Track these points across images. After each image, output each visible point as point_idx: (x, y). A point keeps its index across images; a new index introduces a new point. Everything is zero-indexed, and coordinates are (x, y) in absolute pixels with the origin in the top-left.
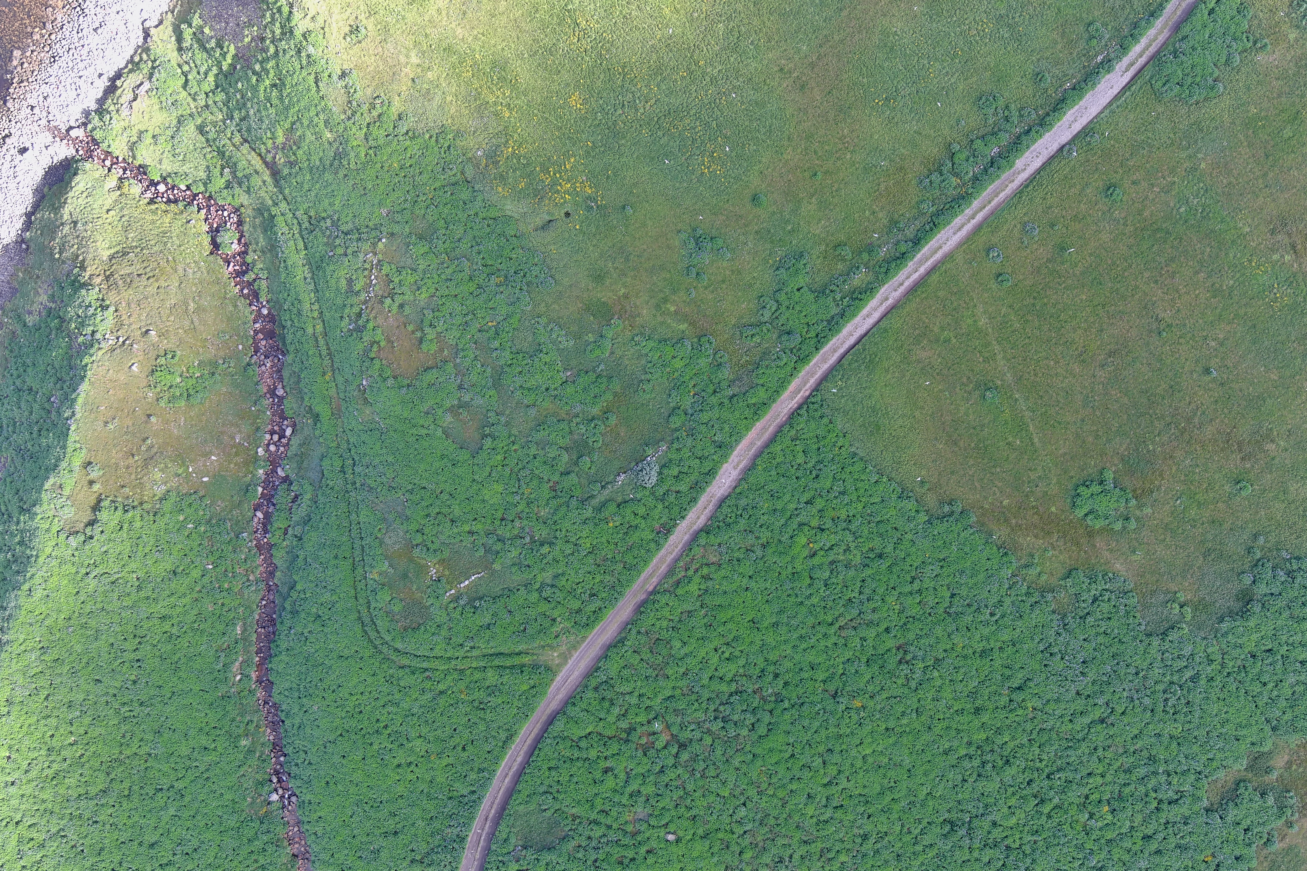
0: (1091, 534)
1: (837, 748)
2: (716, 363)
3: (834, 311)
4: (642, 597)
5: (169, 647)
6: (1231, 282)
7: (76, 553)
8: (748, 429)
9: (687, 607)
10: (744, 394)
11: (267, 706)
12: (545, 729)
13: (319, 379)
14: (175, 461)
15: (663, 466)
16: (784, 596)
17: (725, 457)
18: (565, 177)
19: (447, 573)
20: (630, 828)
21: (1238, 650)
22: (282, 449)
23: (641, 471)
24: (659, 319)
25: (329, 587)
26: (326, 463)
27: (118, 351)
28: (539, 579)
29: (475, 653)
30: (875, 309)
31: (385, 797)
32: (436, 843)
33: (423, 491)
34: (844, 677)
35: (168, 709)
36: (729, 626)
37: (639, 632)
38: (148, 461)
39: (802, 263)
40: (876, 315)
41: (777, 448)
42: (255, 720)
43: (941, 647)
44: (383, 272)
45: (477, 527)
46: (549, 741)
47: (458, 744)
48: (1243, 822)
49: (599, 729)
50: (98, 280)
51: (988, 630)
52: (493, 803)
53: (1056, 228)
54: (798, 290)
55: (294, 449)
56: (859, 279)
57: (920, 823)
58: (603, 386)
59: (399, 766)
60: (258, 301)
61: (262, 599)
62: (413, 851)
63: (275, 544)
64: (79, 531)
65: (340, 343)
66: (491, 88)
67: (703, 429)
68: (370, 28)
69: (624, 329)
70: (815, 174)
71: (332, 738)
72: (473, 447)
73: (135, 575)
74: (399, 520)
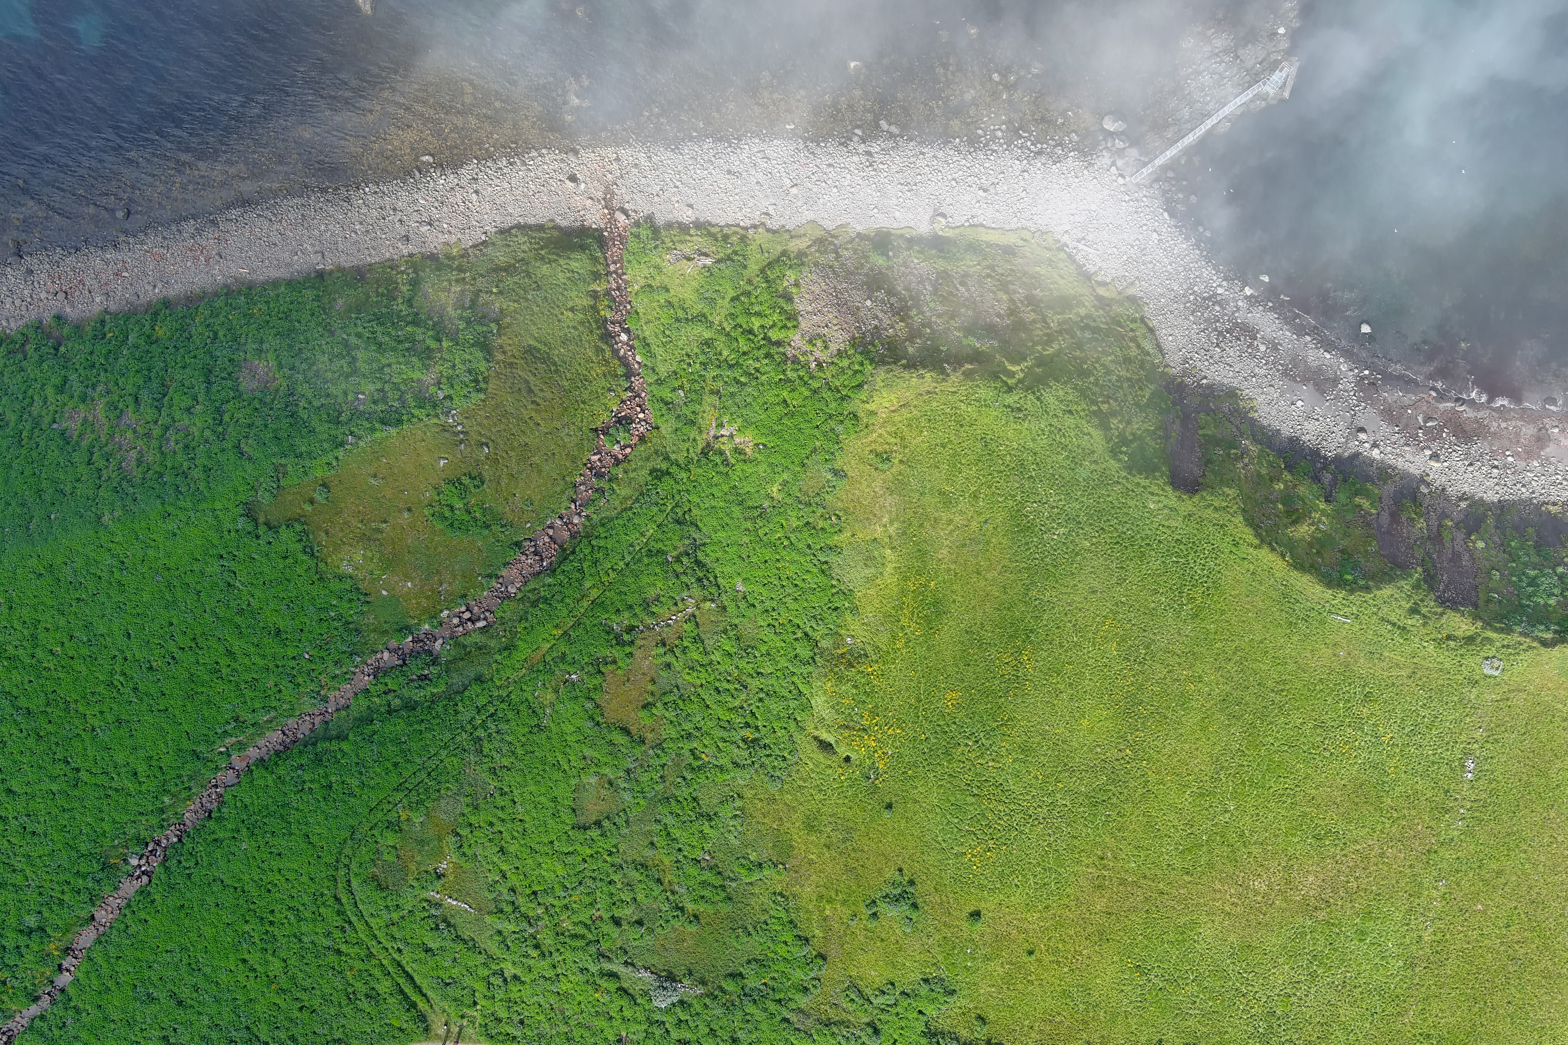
2: (805, 985)
5: (206, 677)
7: (233, 534)
10: (796, 1028)
11: (214, 789)
13: (548, 627)
14: (382, 561)
15: (682, 1002)
18: (880, 736)
19: (452, 879)
23: (665, 989)
24: (811, 908)
25: (363, 778)
26: (476, 688)
27: (447, 435)
28: (503, 966)
29: (396, 956)
31: (208, 970)
33: (510, 804)
35: (149, 718)
38: (365, 539)
39: (945, 998)
42: (194, 790)
44: (685, 626)
45: (512, 877)
47: (302, 1001)
50: (500, 357)
54: (920, 1012)
55: (469, 641)
58: (717, 898)
59: (244, 961)
60: (581, 506)
61: (310, 714)
62: (175, 1030)
63: (368, 693)
64: (255, 521)
65: (595, 625)
66: (913, 614)
67: (739, 1015)
68: (894, 470)
69: (781, 882)
70: (1031, 953)
71: (228, 882)
72: (582, 820)
73: (251, 599)
74: (468, 800)
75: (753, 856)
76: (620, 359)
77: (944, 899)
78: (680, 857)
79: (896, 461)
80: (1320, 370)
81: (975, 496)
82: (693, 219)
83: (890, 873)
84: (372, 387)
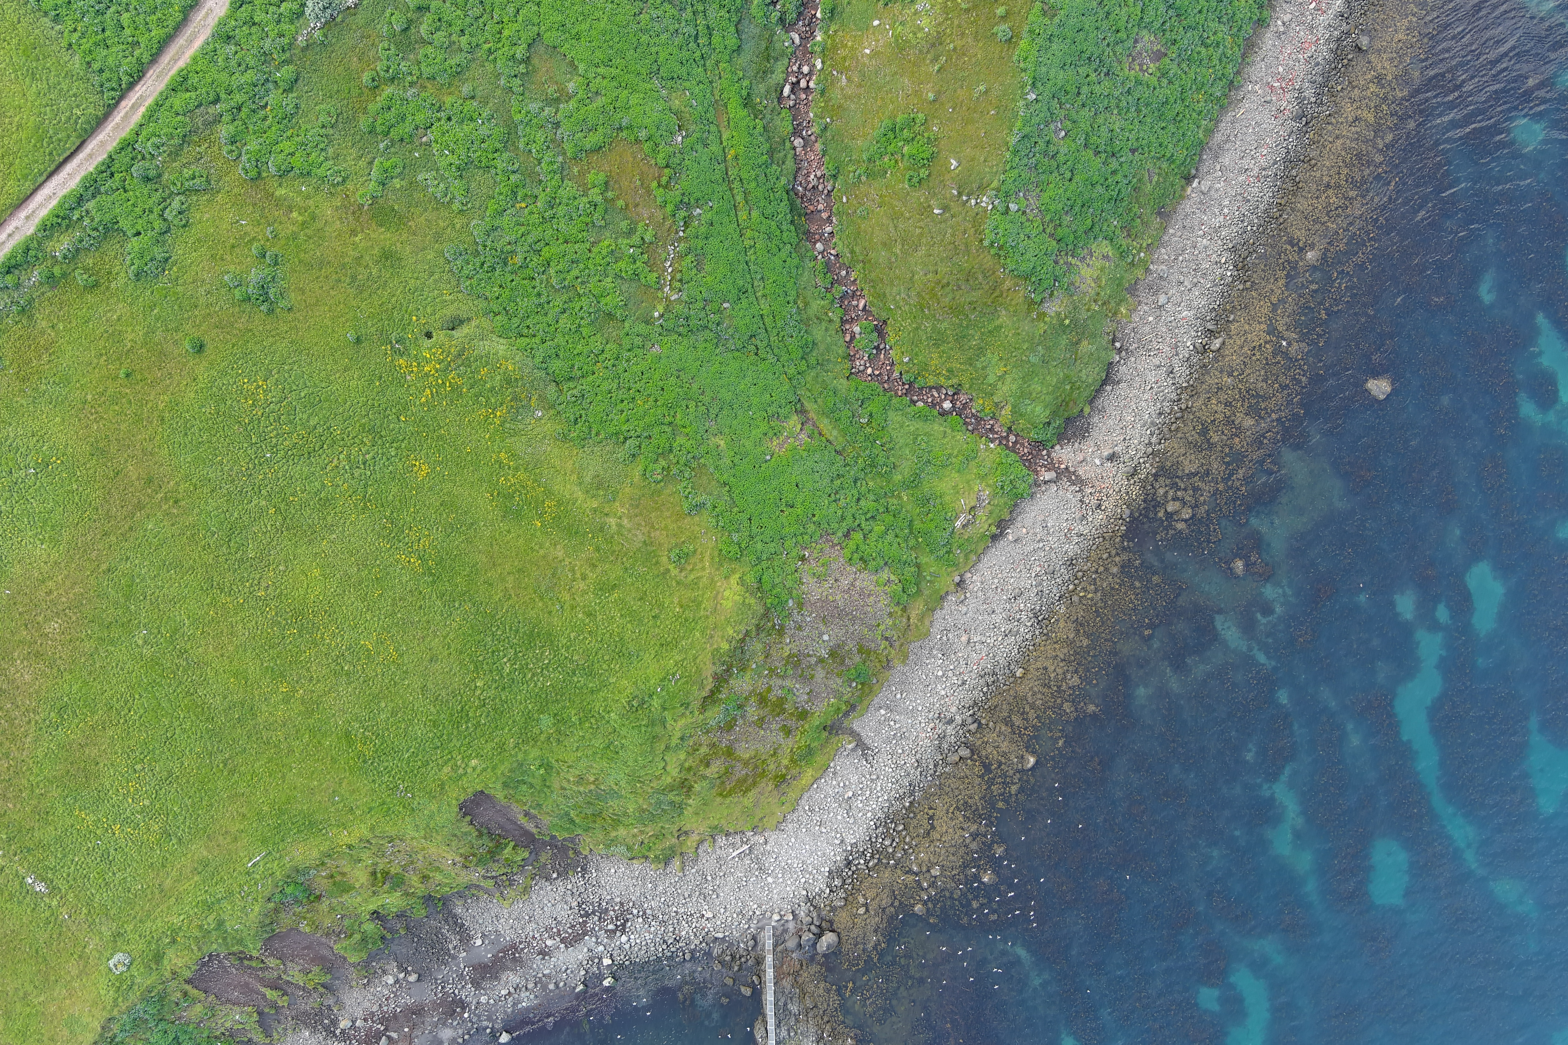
2: (239, 145)
3: (91, 205)
10: (201, 104)
14: (906, 42)
18: (431, 379)
24: (311, 203)
27: (975, 186)
30: (41, 205)
38: (936, 42)
39: (136, 266)
40: (39, 197)
44: (655, 275)
54: (138, 234)
55: (780, 67)
56: (62, 244)
58: (379, 121)
65: (713, 192)
66: (523, 487)
67: (252, 61)
68: (664, 559)
69: (355, 192)
72: (541, 49)
75: (397, 183)
76: (931, 388)
77: (235, 332)
78: (442, 115)
79: (671, 567)
80: (496, 977)
81: (589, 615)
83: (293, 299)
84: (1063, 150)
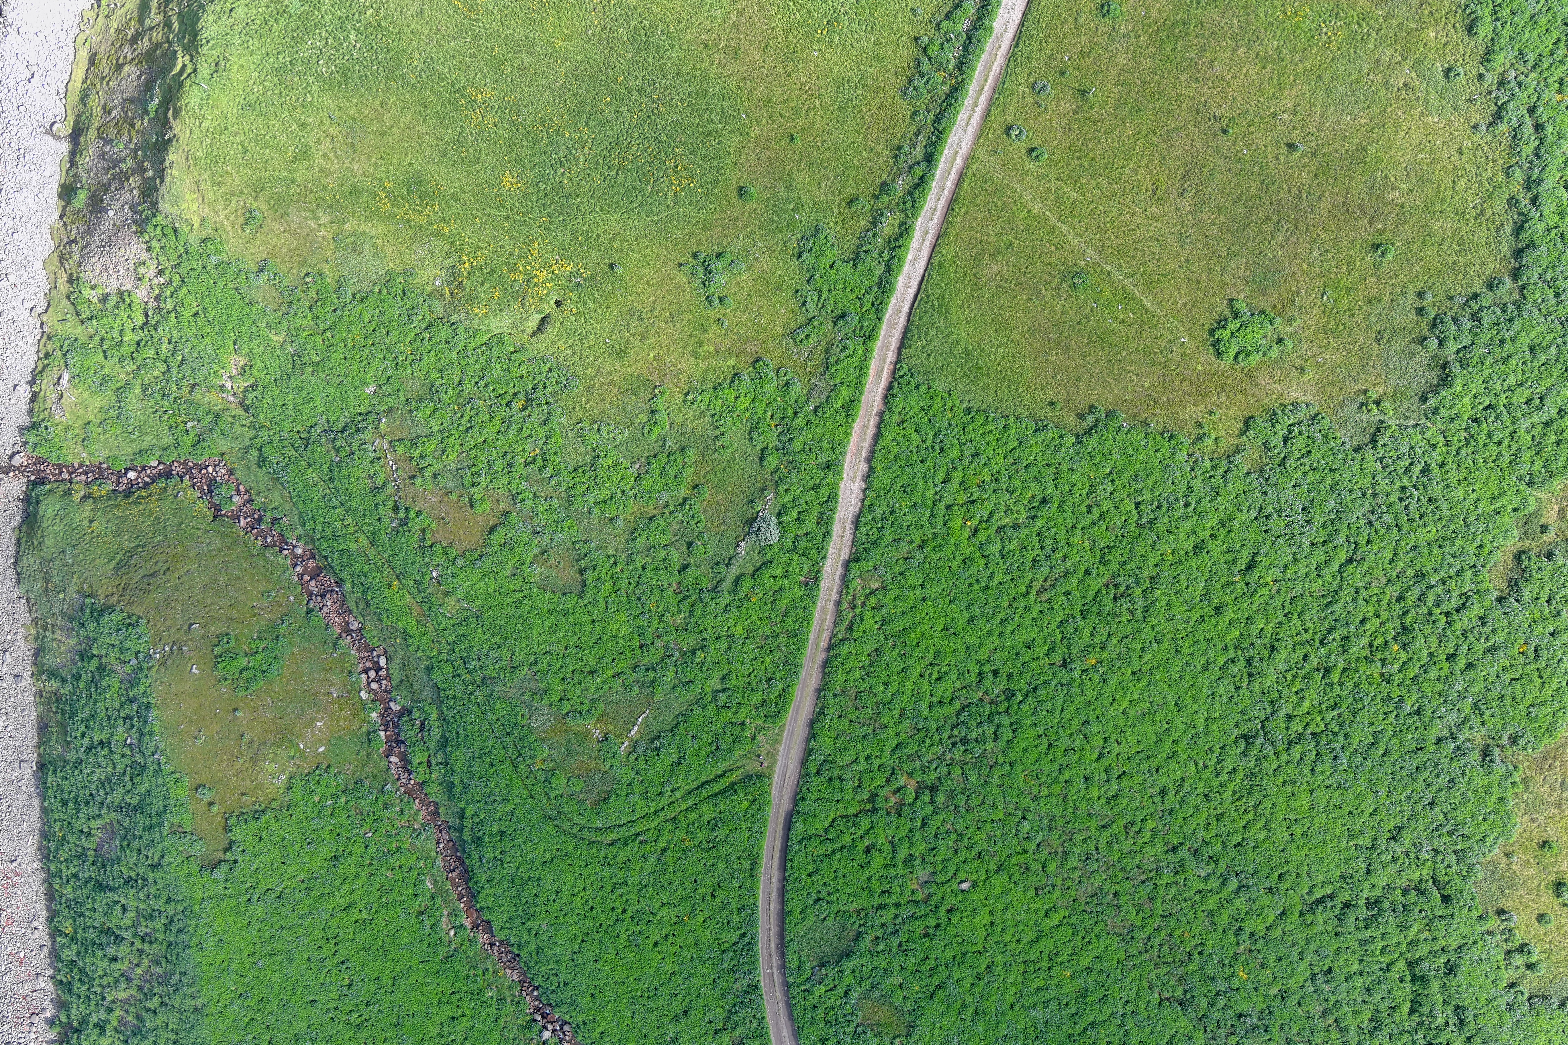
0: (1250, 375)
1: (1093, 717)
2: (782, 384)
3: (879, 270)
4: (821, 657)
5: (367, 934)
6: (1275, 43)
7: (228, 885)
8: (847, 435)
9: (871, 646)
10: (827, 401)
11: (495, 948)
12: (786, 838)
13: (387, 593)
14: (282, 745)
15: (779, 515)
16: (966, 589)
17: (838, 475)
18: (538, 266)
19: (612, 727)
20: (920, 896)
21: (1457, 422)
22: (384, 682)
23: (759, 530)
24: (704, 366)
25: (499, 799)
26: (435, 674)
27: (170, 662)
28: (708, 690)
29: (679, 794)
30: (920, 249)
31: (657, 981)
32: (731, 1003)
33: (546, 656)
34: (1066, 642)
35: (397, 996)
36: (923, 645)
37: (835, 696)
38: (255, 758)
39: (822, 237)
40: (925, 255)
41: (886, 440)
42: (490, 966)
43: (1151, 563)
44: (399, 452)
45: (621, 666)
46: (796, 848)
47: (706, 894)
48: (1542, 594)
49: (840, 812)
50: (115, 599)
51: (1189, 523)
52: (769, 936)
53: (1066, 75)
55: (396, 676)
56: (889, 226)
57: (1212, 752)
58: (679, 462)
59: (656, 944)
60: (287, 544)
61: (438, 843)
62: (710, 1022)
63: (424, 782)
64: (220, 861)
65: (391, 546)
66: (417, 211)
67: (802, 457)
68: (264, 207)
69: (672, 393)
70: (792, 138)
71: (575, 948)
72: (576, 587)
73: (298, 878)
74: (537, 698)
75: (642, 418)
76: (153, 482)
77: (719, 222)
78: (632, 493)
79: (255, 204)
81: (303, 125)
82: (28, 387)
83: (682, 277)
